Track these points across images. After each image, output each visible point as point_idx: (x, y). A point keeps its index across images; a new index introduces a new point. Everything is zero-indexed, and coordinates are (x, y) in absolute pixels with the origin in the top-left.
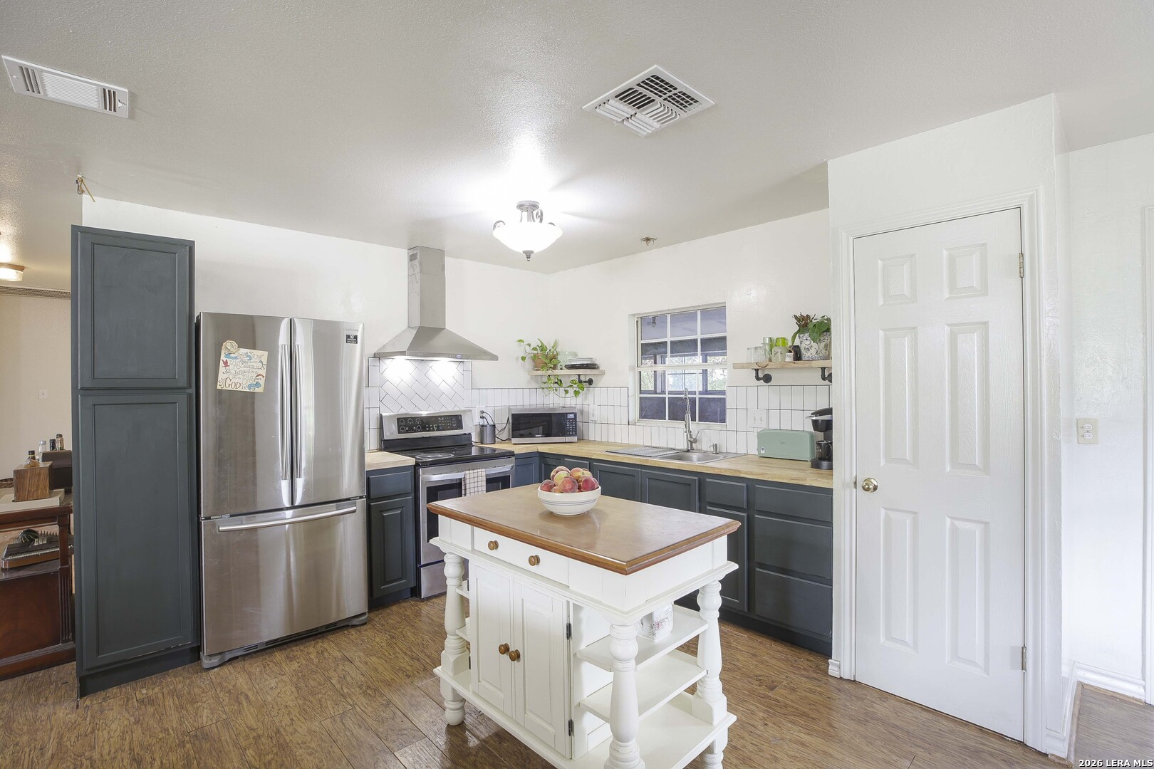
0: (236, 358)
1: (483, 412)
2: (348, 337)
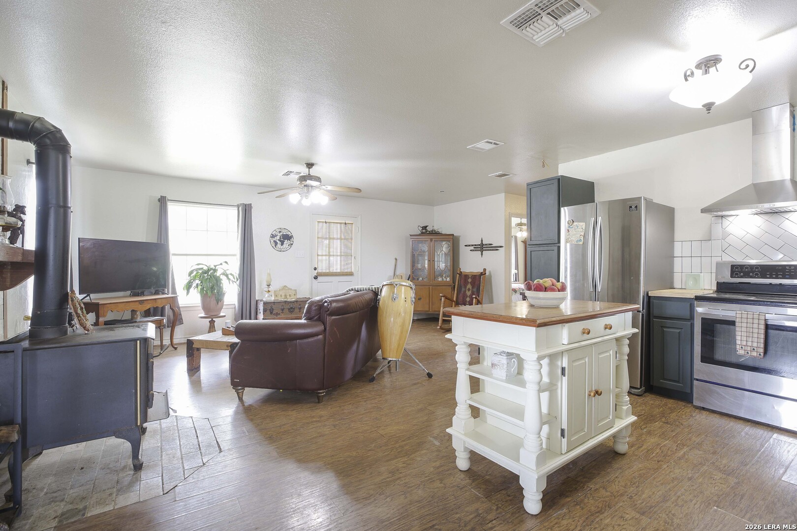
0: (572, 228)
2: (631, 207)
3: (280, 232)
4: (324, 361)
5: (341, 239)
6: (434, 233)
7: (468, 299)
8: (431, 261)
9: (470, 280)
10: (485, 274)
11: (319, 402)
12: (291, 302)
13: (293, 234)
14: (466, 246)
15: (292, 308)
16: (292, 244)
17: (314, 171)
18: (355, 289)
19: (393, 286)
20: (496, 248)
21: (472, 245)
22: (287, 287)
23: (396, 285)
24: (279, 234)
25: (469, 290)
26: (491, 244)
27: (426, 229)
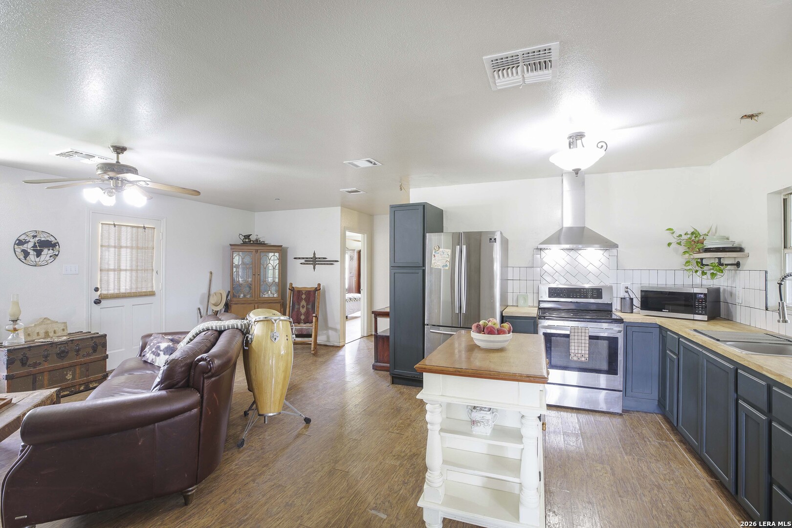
0: (438, 253)
1: (627, 288)
2: (491, 239)
3: (34, 237)
4: (199, 444)
5: (132, 248)
6: (258, 243)
7: (303, 317)
8: (256, 276)
9: (304, 296)
10: (320, 289)
11: (186, 504)
12: (62, 343)
13: (58, 240)
14: (295, 258)
15: (63, 352)
16: (57, 255)
17: (125, 159)
18: (212, 327)
19: (270, 322)
20: (331, 263)
21: (303, 258)
22: (49, 319)
23: (275, 320)
24: (32, 240)
25: (303, 307)
26: (326, 258)
27: (249, 239)
